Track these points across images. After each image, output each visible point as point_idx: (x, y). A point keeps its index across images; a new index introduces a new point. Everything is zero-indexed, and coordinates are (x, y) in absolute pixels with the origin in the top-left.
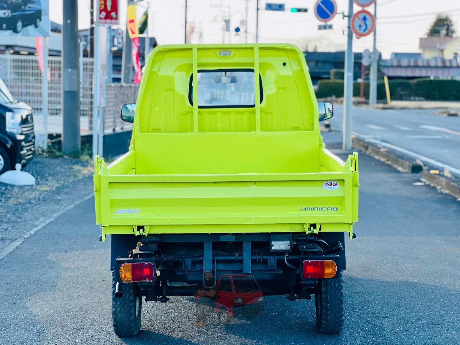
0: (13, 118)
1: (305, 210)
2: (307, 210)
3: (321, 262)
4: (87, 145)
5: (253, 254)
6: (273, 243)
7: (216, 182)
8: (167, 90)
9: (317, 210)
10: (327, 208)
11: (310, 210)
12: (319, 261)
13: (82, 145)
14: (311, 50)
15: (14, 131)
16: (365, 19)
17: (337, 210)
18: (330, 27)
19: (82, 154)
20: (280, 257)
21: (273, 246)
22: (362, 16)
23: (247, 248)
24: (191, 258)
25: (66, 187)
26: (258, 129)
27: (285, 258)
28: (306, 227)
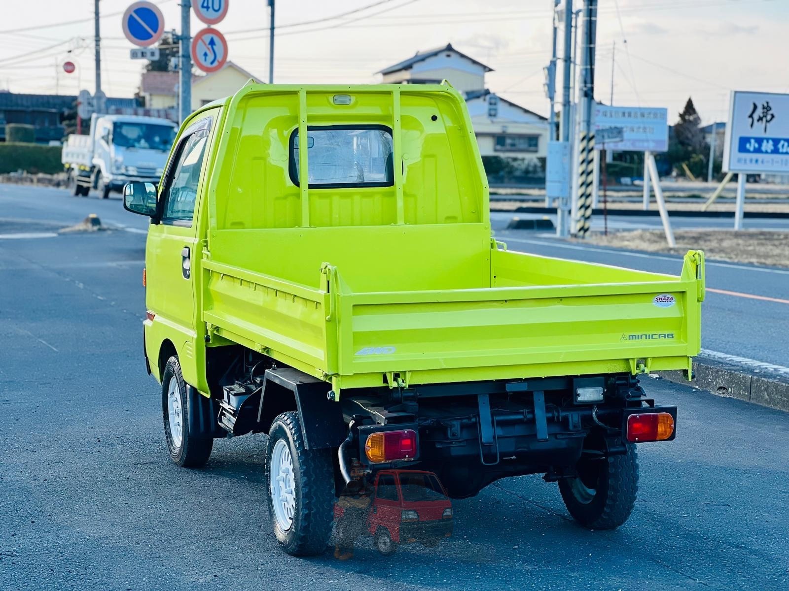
1: (630, 339)
2: (633, 339)
3: (653, 416)
5: (548, 409)
6: (579, 391)
7: (506, 301)
8: (255, 158)
9: (646, 338)
10: (660, 335)
11: (635, 339)
12: (650, 415)
16: (212, 43)
17: (673, 337)
20: (587, 413)
21: (579, 395)
22: (207, 38)
23: (539, 400)
24: (460, 421)
26: (401, 221)
27: (594, 414)
28: (633, 366)
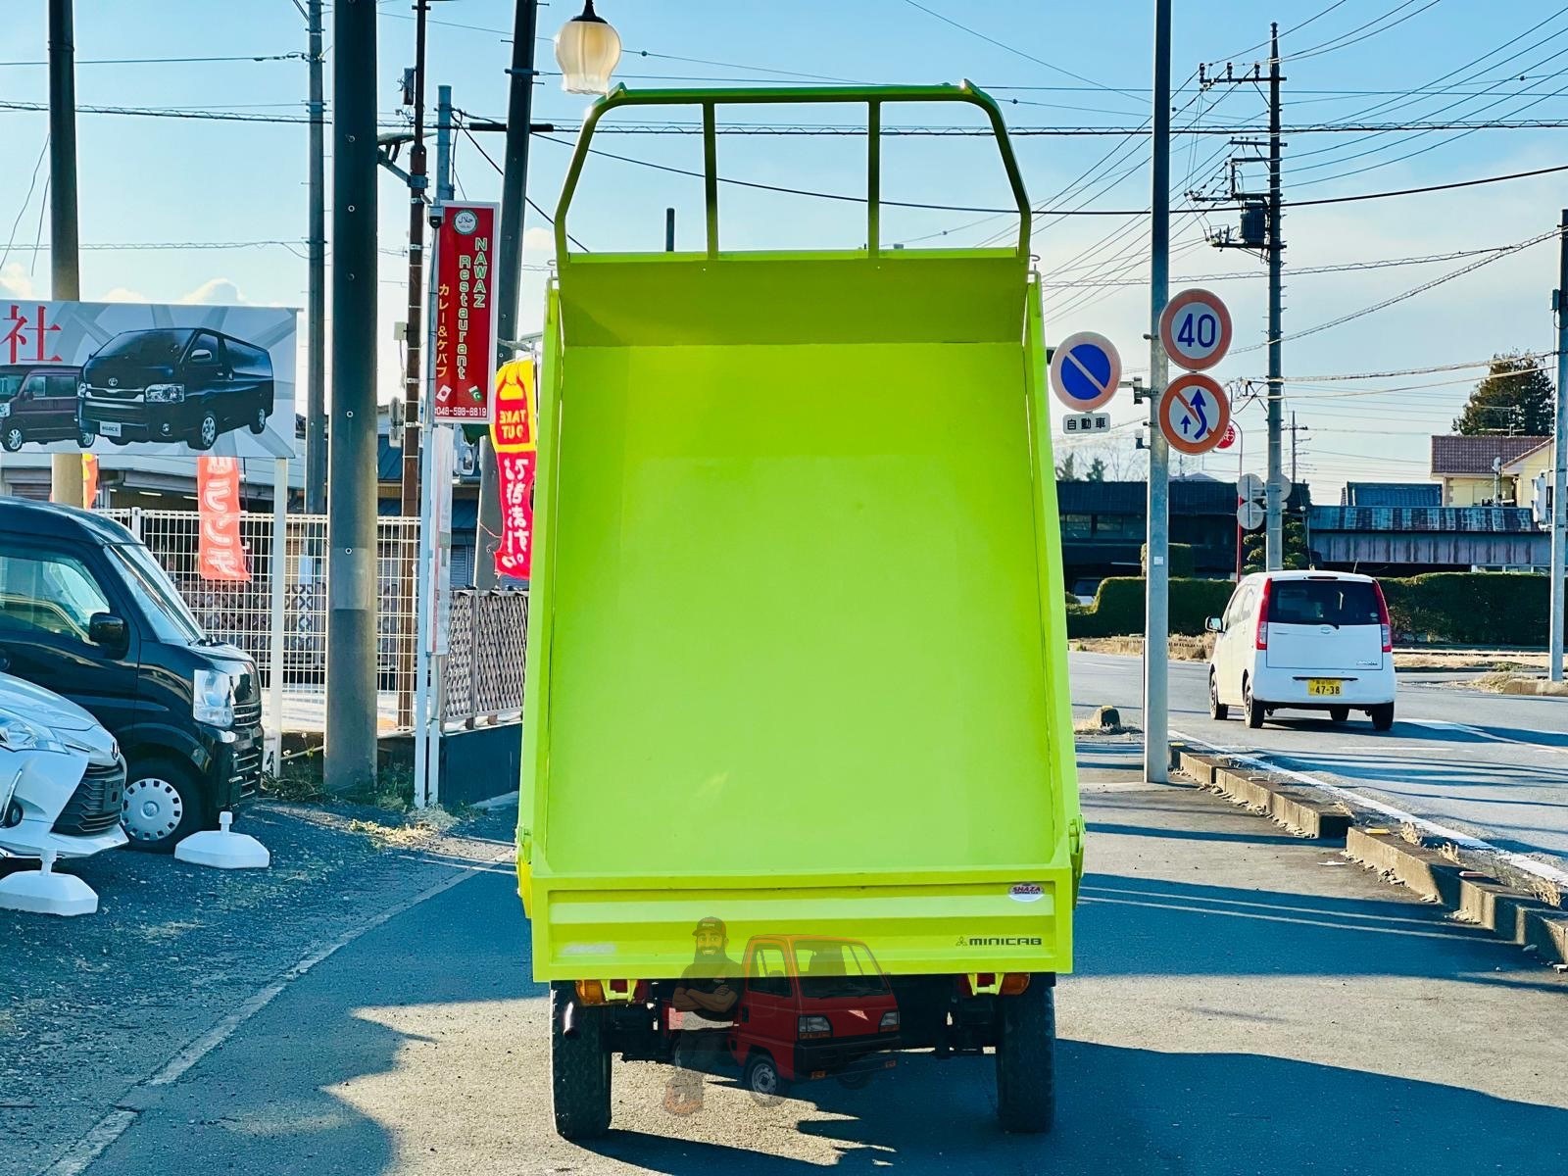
0: (211, 682)
1: (971, 944)
4: (397, 766)
10: (1019, 940)
11: (981, 943)
13: (380, 768)
14: (1081, 473)
15: (216, 720)
16: (1198, 400)
17: (1040, 944)
18: (1101, 423)
19: (381, 790)
22: (1189, 393)
25: (356, 874)
28: (974, 982)
